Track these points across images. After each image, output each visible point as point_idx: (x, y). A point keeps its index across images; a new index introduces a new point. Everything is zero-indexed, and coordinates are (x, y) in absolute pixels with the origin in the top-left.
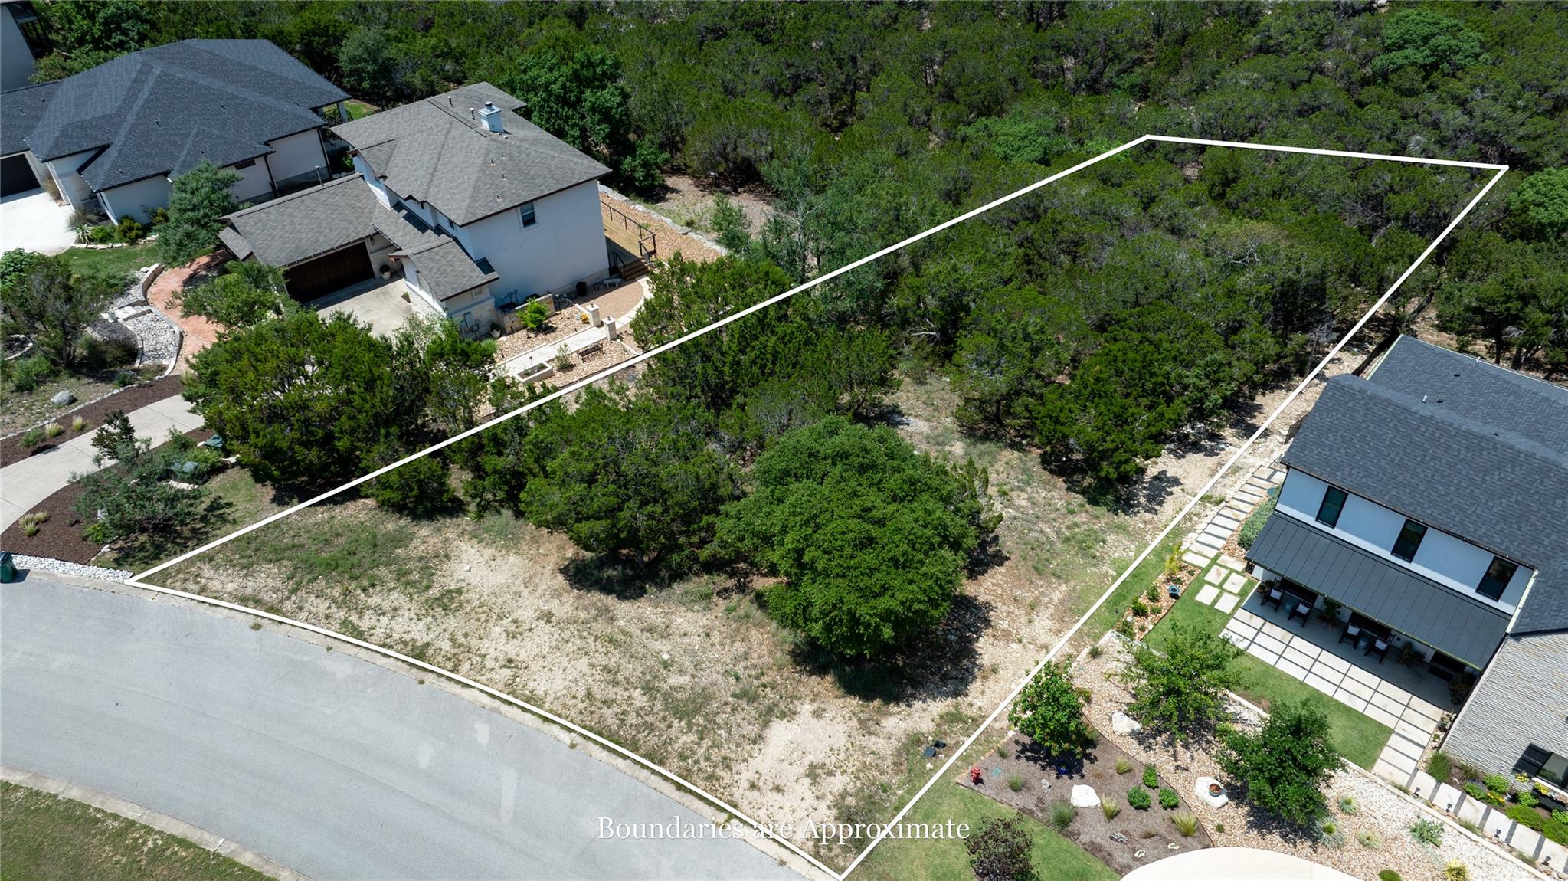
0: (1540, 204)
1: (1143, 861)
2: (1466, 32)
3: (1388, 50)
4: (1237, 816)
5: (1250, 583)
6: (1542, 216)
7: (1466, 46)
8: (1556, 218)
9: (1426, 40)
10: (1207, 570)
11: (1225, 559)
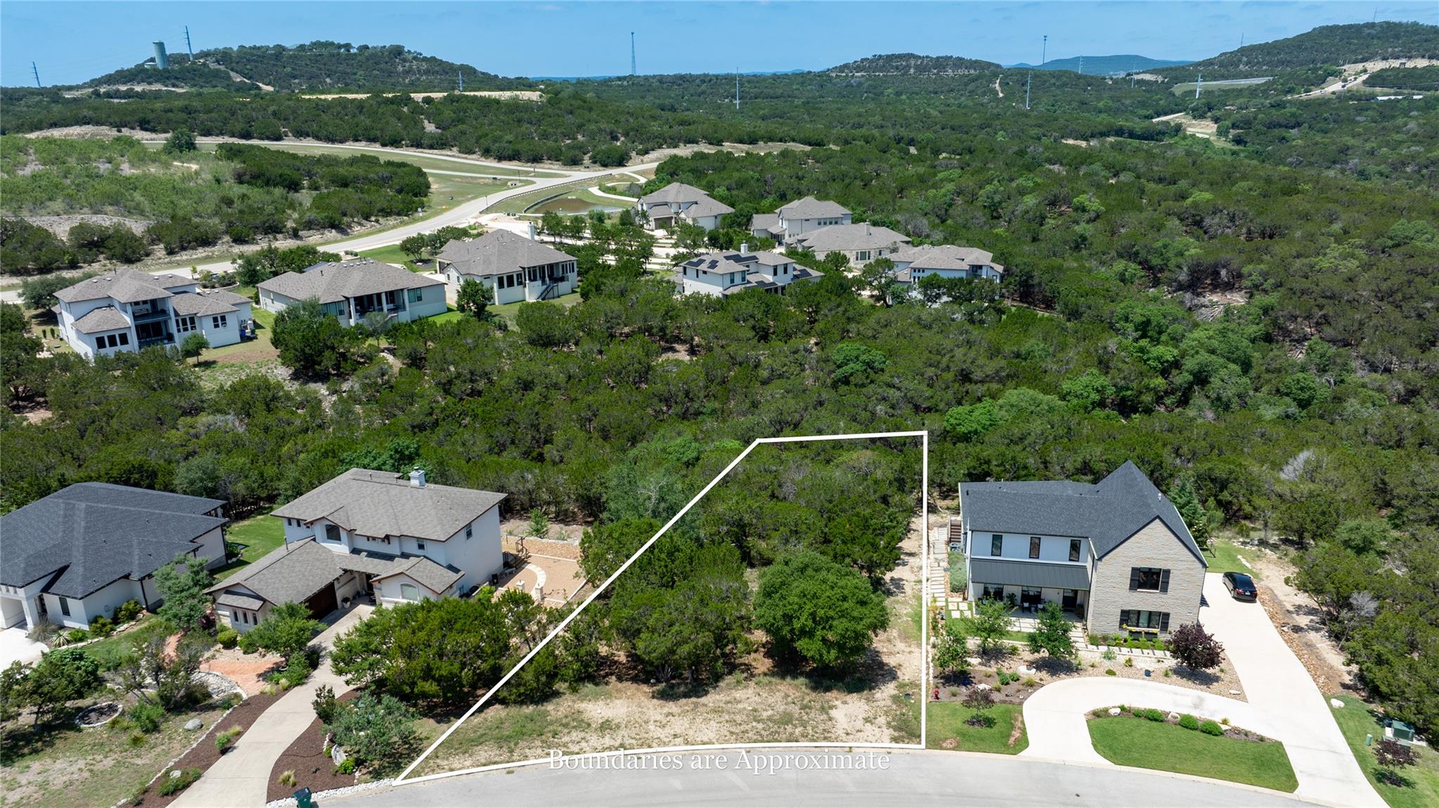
0: (960, 424)
1: (1025, 699)
2: (874, 352)
3: (839, 367)
4: (1044, 674)
5: (970, 604)
6: (962, 429)
7: (878, 358)
8: (970, 429)
9: (857, 358)
10: (947, 606)
11: (950, 599)
